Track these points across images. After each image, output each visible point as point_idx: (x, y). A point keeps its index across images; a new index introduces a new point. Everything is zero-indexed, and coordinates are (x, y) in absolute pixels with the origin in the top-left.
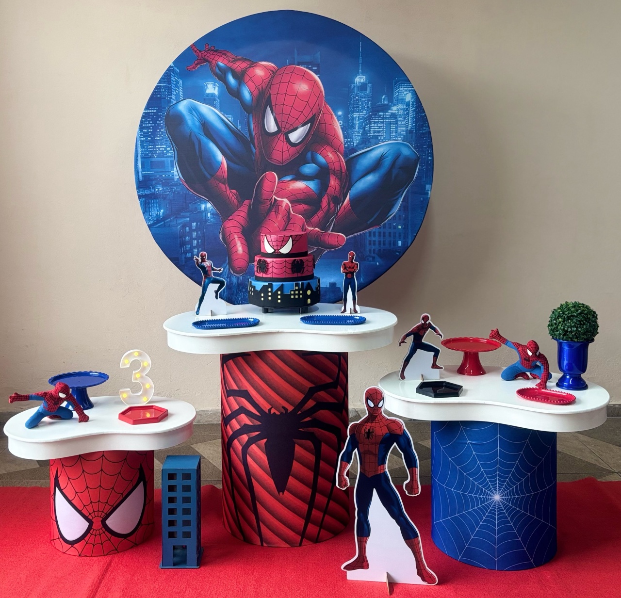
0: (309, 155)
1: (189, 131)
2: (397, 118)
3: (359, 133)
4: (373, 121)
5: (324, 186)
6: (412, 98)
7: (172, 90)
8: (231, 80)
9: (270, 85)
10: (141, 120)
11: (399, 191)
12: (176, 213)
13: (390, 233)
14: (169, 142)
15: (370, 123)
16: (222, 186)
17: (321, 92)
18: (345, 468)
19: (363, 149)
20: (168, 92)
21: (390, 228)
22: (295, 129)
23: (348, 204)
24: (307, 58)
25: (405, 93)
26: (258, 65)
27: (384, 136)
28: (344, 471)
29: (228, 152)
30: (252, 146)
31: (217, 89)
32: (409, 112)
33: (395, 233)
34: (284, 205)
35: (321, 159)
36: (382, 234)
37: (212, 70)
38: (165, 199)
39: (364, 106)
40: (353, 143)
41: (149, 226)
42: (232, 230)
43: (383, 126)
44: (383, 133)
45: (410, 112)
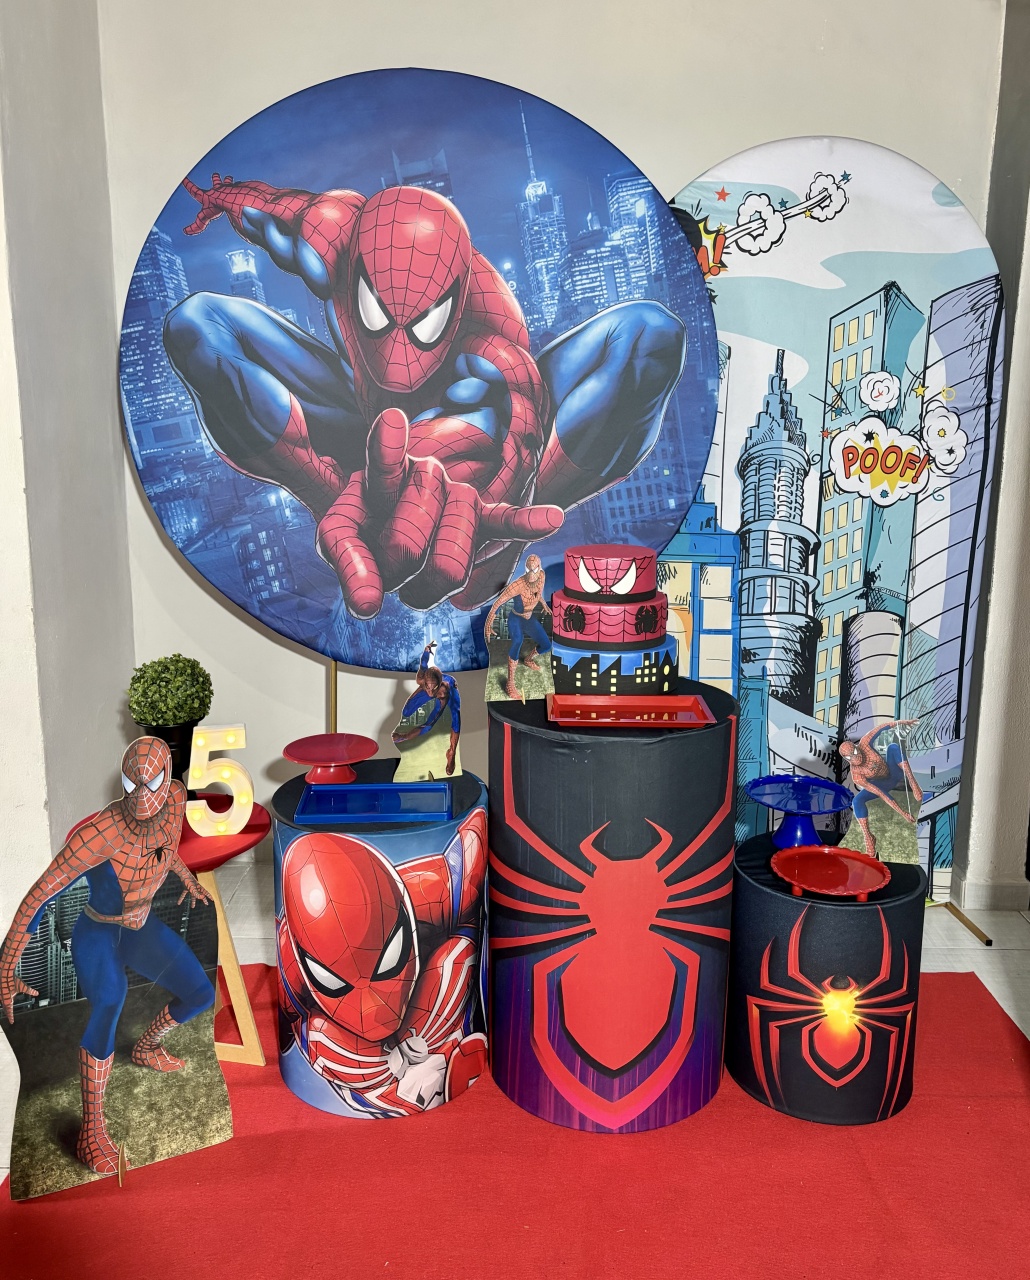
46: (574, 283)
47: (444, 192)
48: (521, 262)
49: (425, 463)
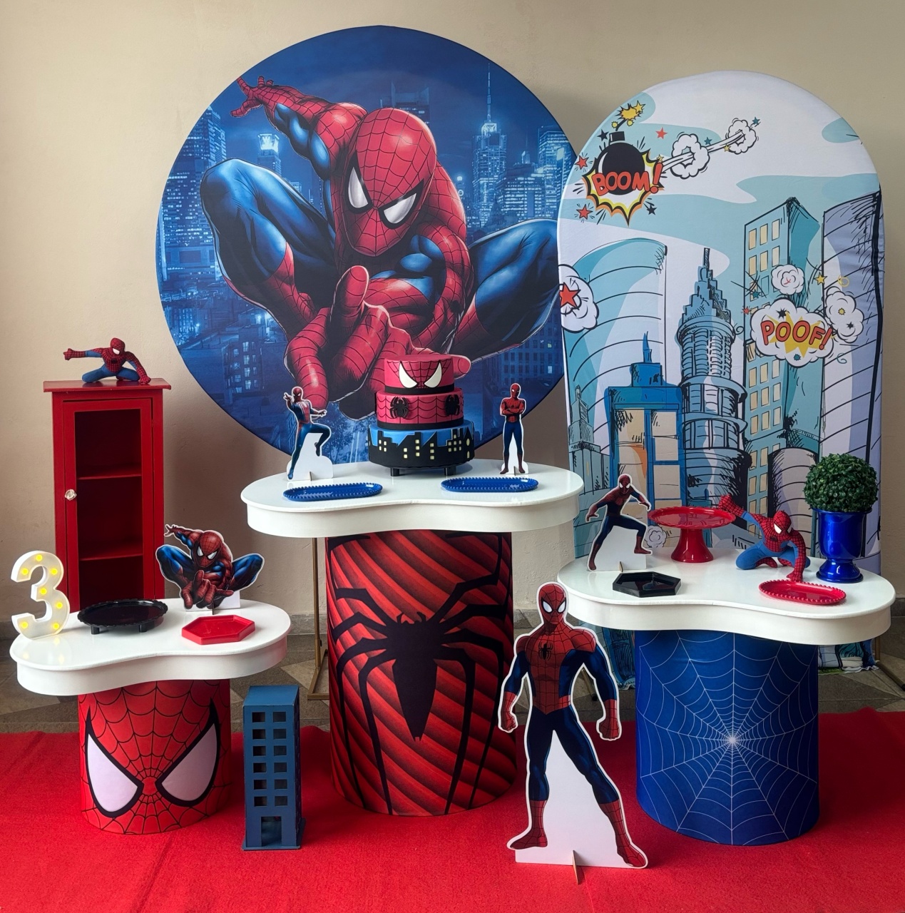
0: (415, 241)
1: (236, 207)
2: (544, 185)
3: (488, 208)
4: (509, 189)
5: (437, 286)
6: (566, 155)
7: (211, 146)
8: (298, 130)
9: (356, 135)
10: (165, 191)
11: (547, 293)
12: (218, 328)
13: (535, 355)
14: (207, 223)
15: (505, 193)
16: (287, 287)
17: (431, 147)
18: (511, 701)
20: (205, 149)
21: (535, 347)
22: (394, 202)
23: (472, 313)
24: (410, 97)
25: (556, 148)
26: (337, 107)
27: (526, 212)
28: (509, 705)
29: (295, 237)
30: (330, 227)
31: (277, 143)
32: (561, 176)
33: (542, 355)
34: (379, 315)
35: (432, 246)
36: (524, 357)
37: (270, 116)
38: (201, 307)
39: (496, 168)
40: (480, 222)
41: (180, 349)
42: (302, 352)
43: (524, 197)
44: (524, 207)
45: (563, 176)
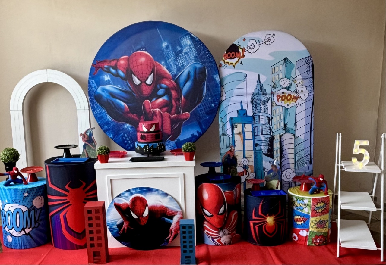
0: (158, 86)
1: (106, 99)
2: (188, 53)
3: (174, 67)
5: (170, 96)
8: (113, 71)
9: (129, 65)
11: (203, 84)
15: (177, 61)
16: (129, 115)
17: (151, 58)
19: (179, 73)
21: (206, 101)
22: (148, 78)
25: (187, 41)
26: (120, 59)
27: (186, 64)
30: (133, 93)
31: (109, 77)
33: (209, 102)
34: (157, 111)
35: (164, 85)
36: (204, 105)
39: (172, 55)
40: (174, 72)
46: (178, 62)
47: (145, 51)
48: (166, 62)
49: (156, 110)
